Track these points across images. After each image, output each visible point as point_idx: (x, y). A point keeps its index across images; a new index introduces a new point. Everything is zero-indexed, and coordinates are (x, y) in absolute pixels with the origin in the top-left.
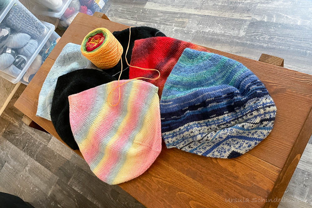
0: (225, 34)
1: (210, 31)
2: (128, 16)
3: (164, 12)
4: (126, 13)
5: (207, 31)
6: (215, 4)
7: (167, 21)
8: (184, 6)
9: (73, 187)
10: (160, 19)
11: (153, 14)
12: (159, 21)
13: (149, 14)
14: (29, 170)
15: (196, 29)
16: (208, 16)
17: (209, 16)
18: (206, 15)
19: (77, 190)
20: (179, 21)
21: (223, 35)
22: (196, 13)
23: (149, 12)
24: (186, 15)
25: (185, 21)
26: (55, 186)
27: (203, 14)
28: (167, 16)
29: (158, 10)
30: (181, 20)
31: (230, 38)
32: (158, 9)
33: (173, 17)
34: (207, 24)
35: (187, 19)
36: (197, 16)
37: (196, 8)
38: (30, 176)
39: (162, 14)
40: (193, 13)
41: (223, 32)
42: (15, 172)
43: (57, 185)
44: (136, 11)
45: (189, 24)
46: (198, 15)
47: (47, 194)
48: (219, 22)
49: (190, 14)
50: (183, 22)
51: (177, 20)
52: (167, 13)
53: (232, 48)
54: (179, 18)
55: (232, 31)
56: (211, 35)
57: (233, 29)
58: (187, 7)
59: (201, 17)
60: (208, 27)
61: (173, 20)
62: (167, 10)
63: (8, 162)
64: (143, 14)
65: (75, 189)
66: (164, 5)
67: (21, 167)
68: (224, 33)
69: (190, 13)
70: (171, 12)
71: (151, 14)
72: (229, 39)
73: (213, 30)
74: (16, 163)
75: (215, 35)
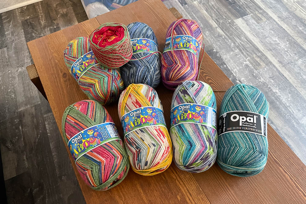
0: (288, 108)
1: (277, 93)
2: (213, 15)
3: (249, 40)
4: (215, 11)
5: (274, 91)
6: (300, 74)
7: (245, 50)
8: (271, 50)
9: (46, 123)
10: (241, 43)
11: (237, 33)
12: (238, 44)
13: (234, 29)
14: (20, 72)
15: (266, 81)
16: (285, 78)
17: (287, 79)
18: (283, 75)
19: (47, 128)
20: (255, 60)
21: (286, 108)
22: (277, 66)
23: (235, 28)
24: (266, 59)
25: (261, 64)
26: (32, 107)
27: (282, 72)
28: (249, 45)
29: (245, 34)
30: (258, 60)
31: (290, 116)
32: (246, 32)
33: (253, 51)
34: (279, 84)
35: (264, 64)
36: (275, 70)
37: (280, 62)
38: (17, 79)
39: (246, 40)
40: (274, 64)
41: (287, 104)
42: (7, 63)
43: (34, 108)
44: (225, 17)
45: (263, 70)
46: (277, 69)
47: (18, 108)
48: (291, 93)
49: (271, 63)
50: (259, 64)
51: (254, 57)
52: (250, 43)
53: (285, 126)
54: (259, 57)
55: (297, 111)
56: (275, 98)
57: (299, 110)
58: (273, 53)
59: (278, 74)
60: (277, 88)
61: (252, 54)
62: (253, 41)
63: (8, 48)
64: (229, 25)
65: (46, 126)
66: (254, 33)
67: (15, 63)
68: (288, 106)
69: (272, 61)
70: (255, 45)
71: (236, 31)
72: (288, 116)
73: (280, 95)
74: (14, 56)
75: (278, 101)
